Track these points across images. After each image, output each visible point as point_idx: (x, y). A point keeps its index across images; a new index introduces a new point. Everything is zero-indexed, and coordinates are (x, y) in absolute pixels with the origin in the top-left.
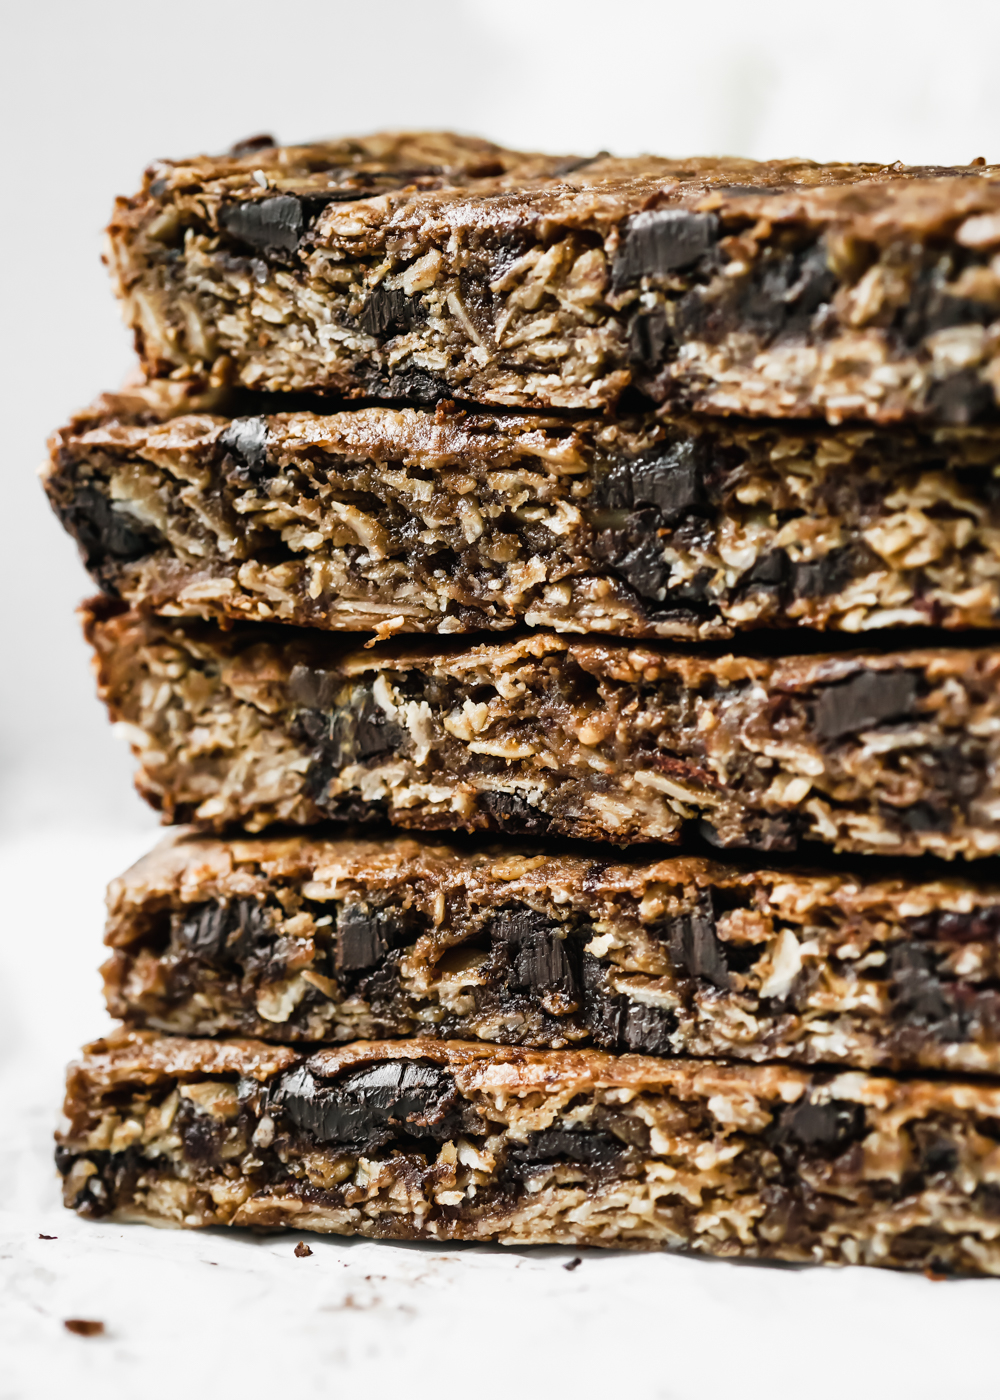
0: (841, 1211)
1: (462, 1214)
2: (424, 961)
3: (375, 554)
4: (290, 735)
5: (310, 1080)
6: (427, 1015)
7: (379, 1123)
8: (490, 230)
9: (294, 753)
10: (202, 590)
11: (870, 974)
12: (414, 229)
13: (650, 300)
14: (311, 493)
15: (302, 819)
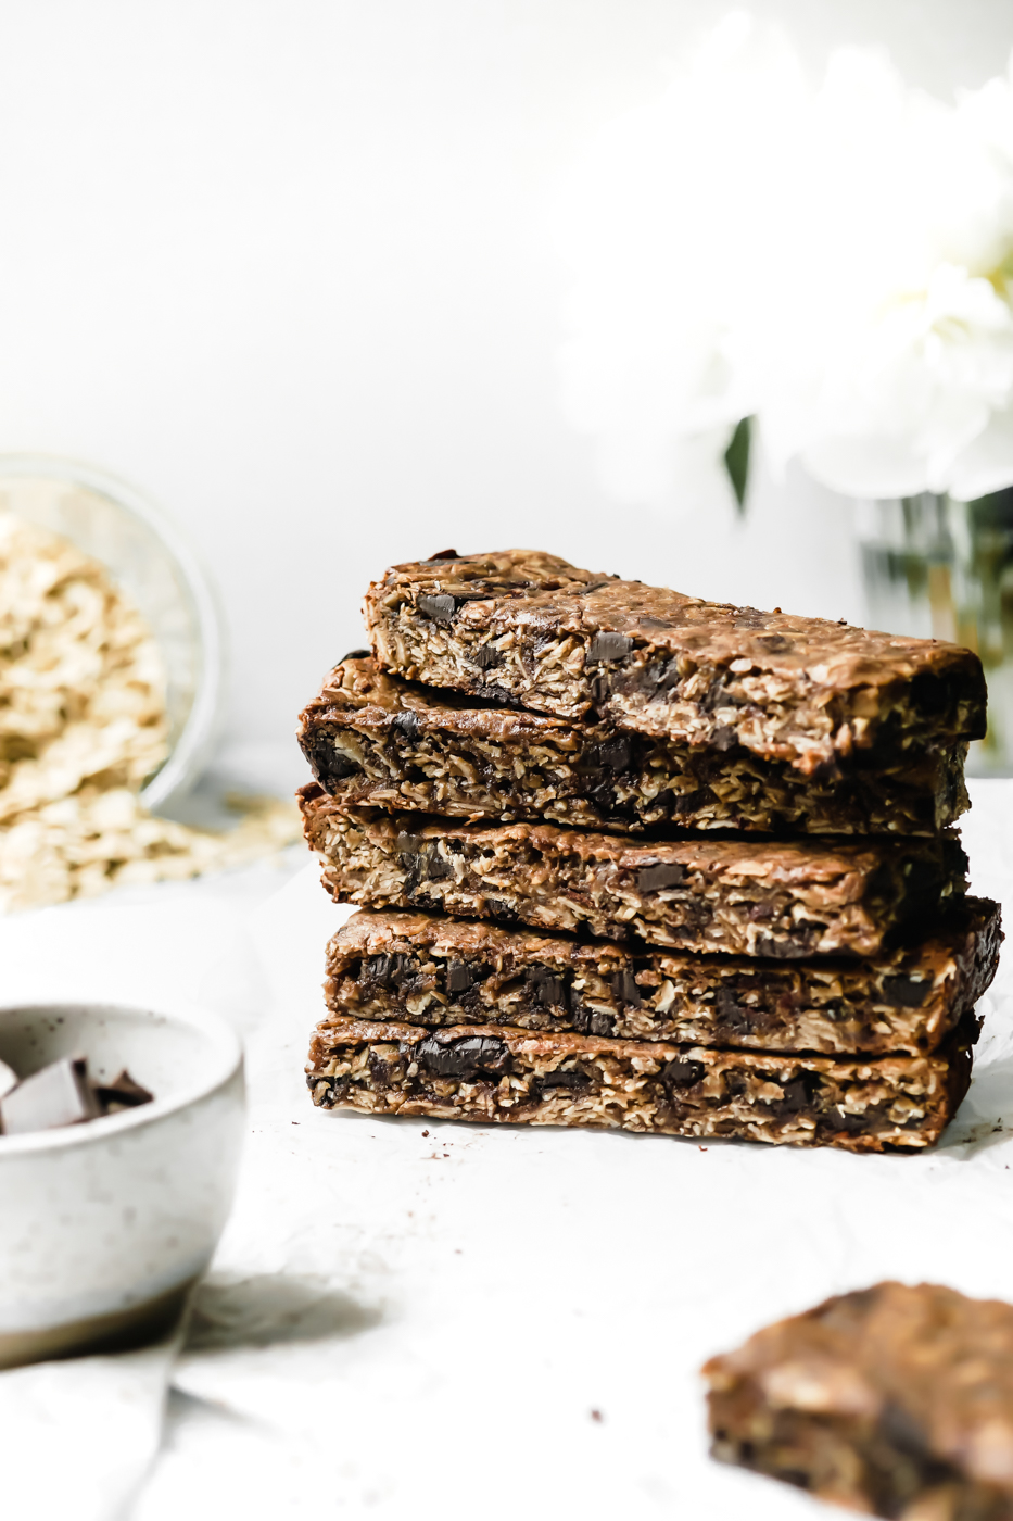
0: (693, 1111)
1: (513, 1110)
2: (492, 989)
3: (471, 781)
4: (396, 864)
5: (436, 1045)
6: (493, 1014)
7: (471, 1067)
8: (536, 628)
10: (380, 795)
11: (707, 1002)
12: (503, 621)
13: (602, 671)
14: (439, 750)
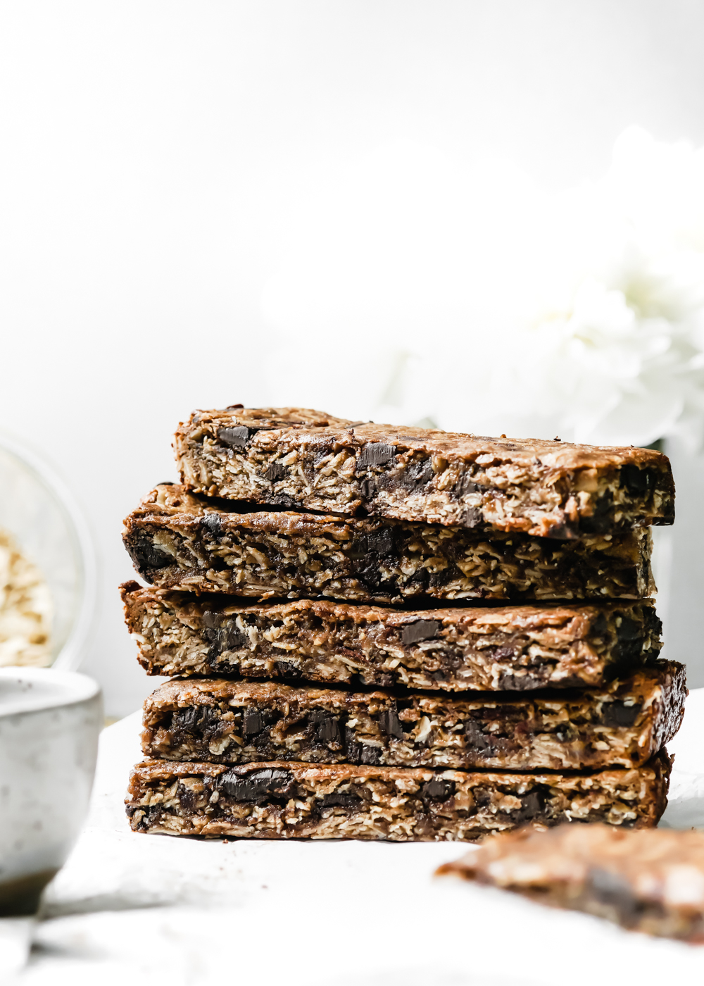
0: (446, 822)
1: (297, 827)
2: (280, 730)
3: (264, 567)
4: (202, 639)
5: (234, 776)
6: (281, 752)
7: (263, 793)
8: (315, 445)
9: (203, 646)
10: (189, 582)
11: (458, 732)
12: (289, 442)
13: (370, 474)
14: (238, 543)
15: (204, 673)
